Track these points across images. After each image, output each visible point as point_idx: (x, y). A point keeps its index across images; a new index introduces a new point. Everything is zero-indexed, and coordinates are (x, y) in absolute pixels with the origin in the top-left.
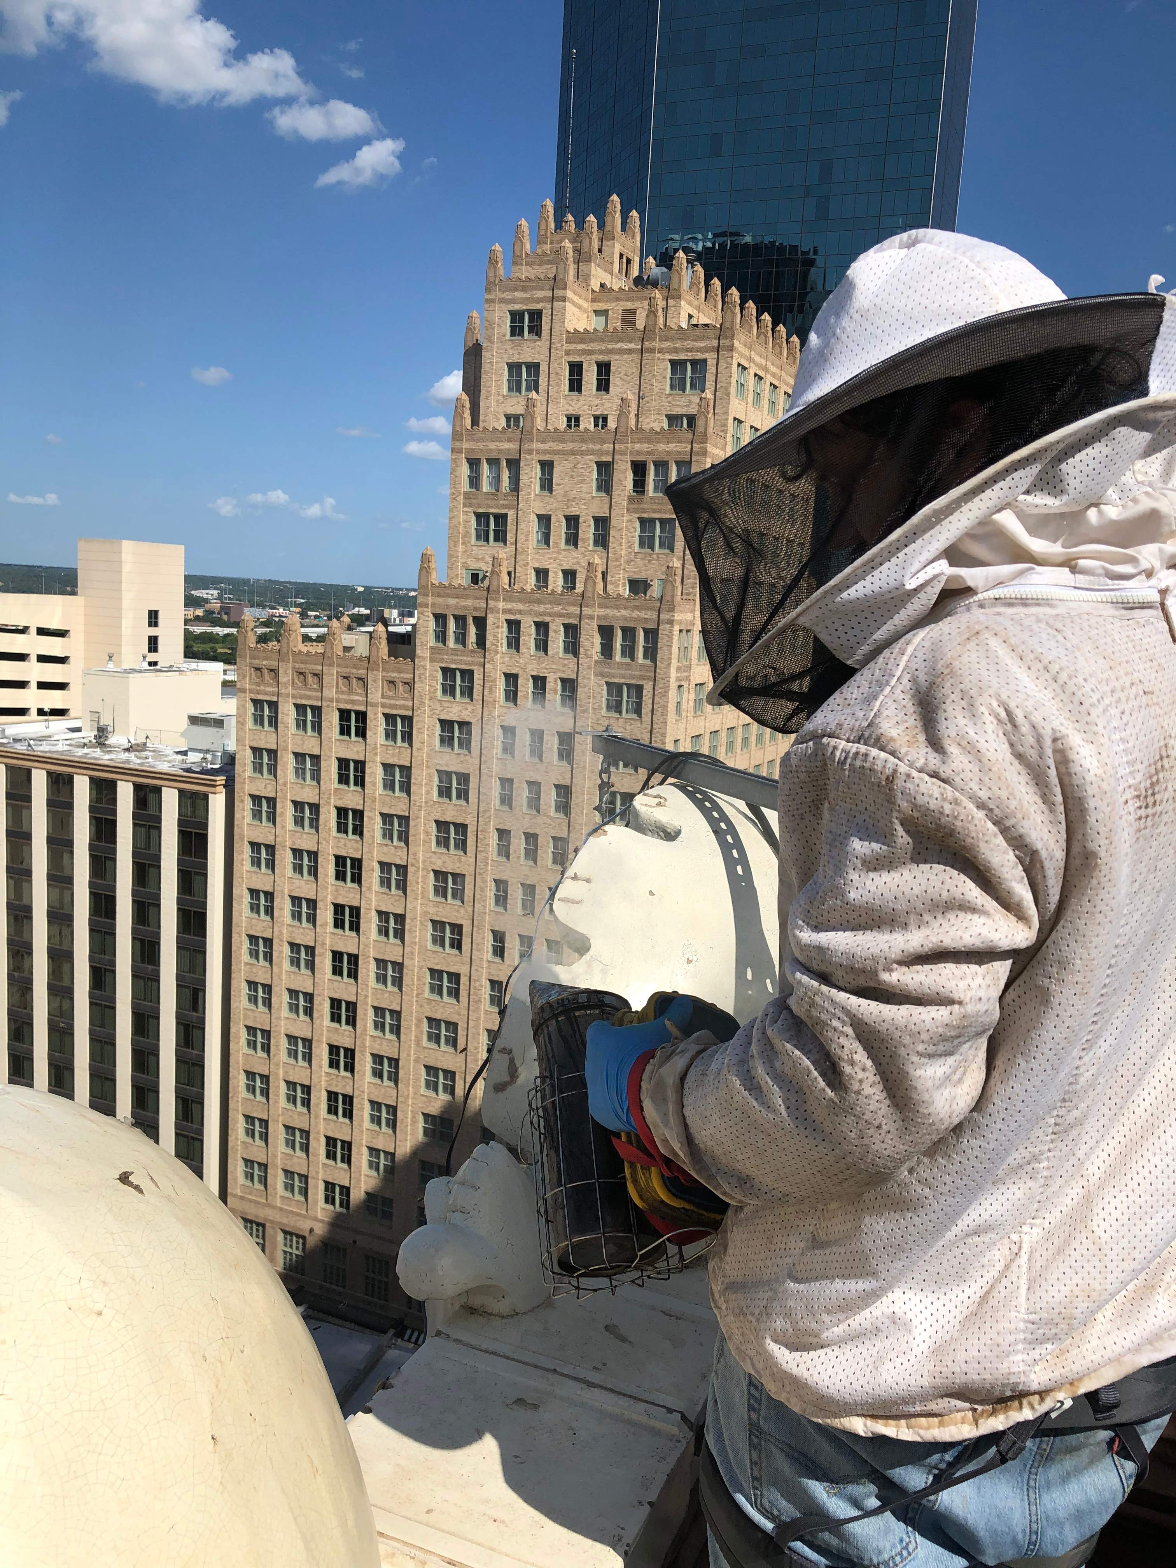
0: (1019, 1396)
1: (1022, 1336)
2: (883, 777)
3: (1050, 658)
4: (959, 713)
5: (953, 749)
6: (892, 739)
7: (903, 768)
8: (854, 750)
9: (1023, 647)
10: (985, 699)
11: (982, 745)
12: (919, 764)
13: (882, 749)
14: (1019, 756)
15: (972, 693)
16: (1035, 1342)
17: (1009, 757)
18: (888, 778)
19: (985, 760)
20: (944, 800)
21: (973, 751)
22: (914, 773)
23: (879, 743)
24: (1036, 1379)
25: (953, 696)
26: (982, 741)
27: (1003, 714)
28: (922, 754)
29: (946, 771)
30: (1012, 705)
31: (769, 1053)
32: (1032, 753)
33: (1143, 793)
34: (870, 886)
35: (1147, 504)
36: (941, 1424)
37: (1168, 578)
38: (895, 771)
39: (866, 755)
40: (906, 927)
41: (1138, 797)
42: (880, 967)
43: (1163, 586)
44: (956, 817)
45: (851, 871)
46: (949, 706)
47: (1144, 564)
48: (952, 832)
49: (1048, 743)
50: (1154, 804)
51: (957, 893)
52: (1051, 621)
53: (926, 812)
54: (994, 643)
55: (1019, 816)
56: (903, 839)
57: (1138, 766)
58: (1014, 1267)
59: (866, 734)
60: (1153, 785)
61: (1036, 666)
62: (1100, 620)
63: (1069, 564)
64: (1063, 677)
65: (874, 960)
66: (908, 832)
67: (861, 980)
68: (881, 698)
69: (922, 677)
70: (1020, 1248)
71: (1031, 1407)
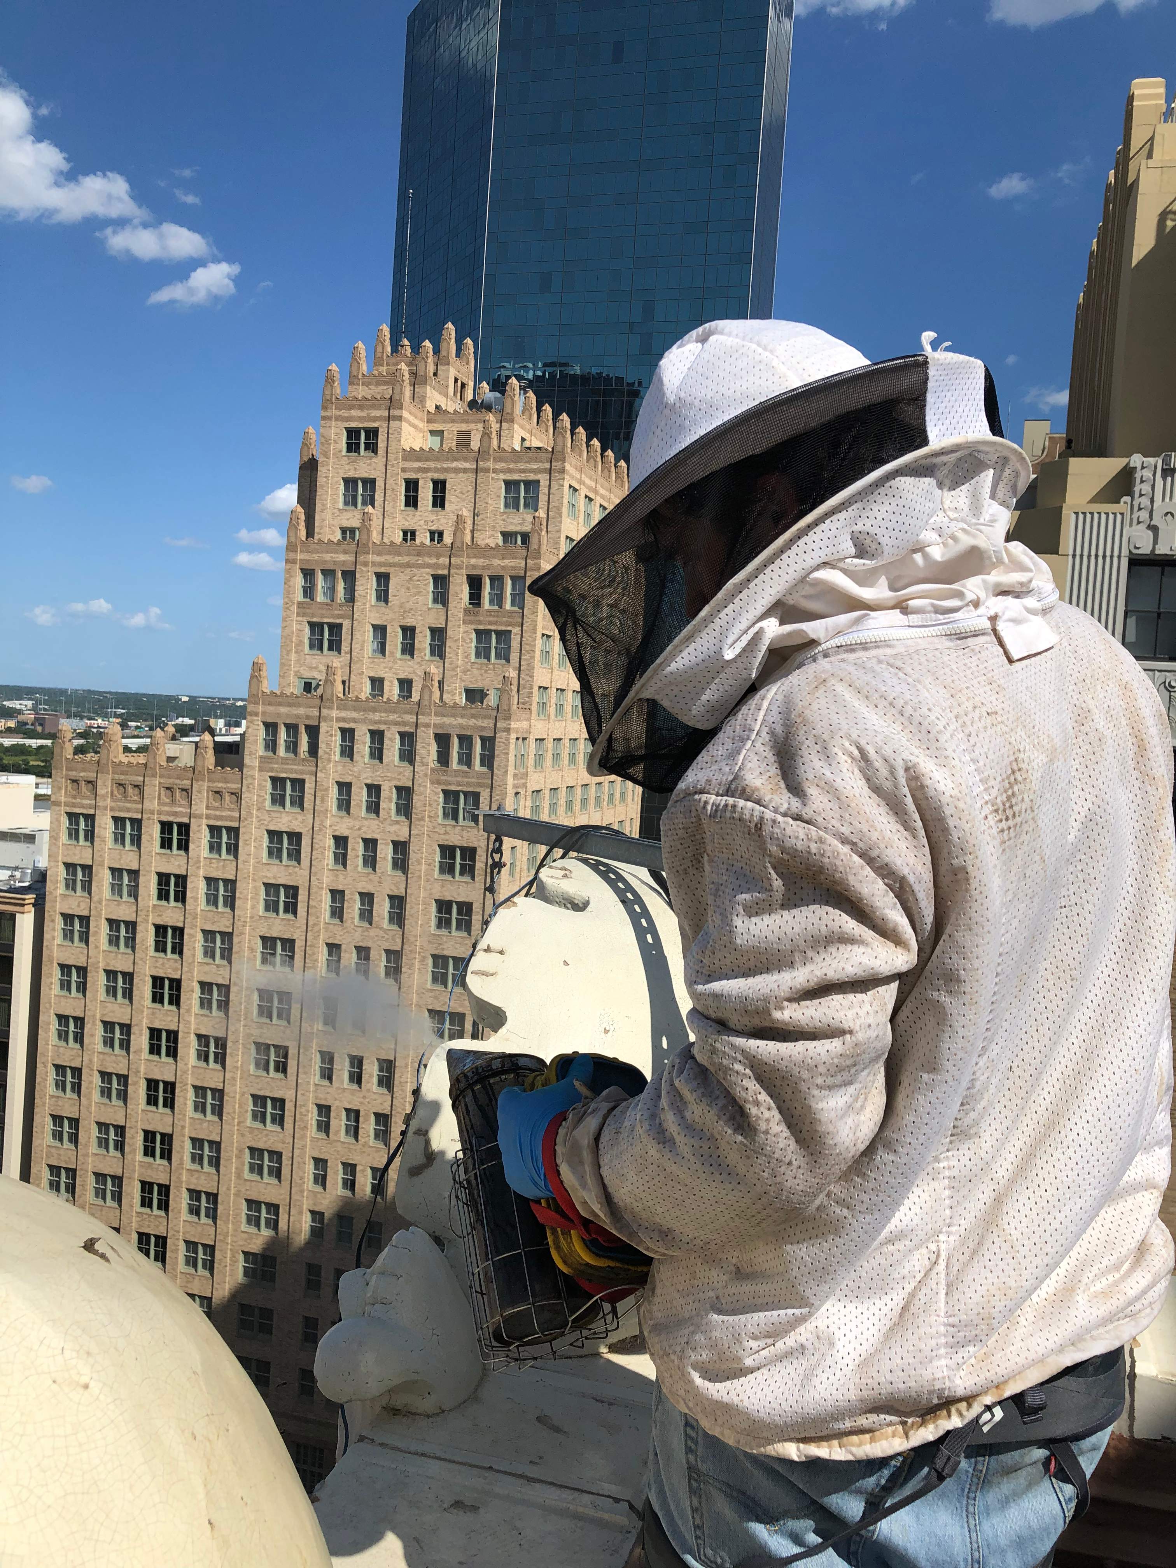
0: (946, 1404)
1: (943, 1340)
2: (752, 825)
3: (894, 695)
4: (814, 757)
5: (812, 791)
6: (757, 789)
7: (769, 815)
8: (723, 803)
9: (868, 688)
10: (837, 741)
11: (839, 784)
12: (782, 810)
13: (748, 799)
14: (876, 790)
15: (825, 736)
16: (956, 1345)
17: (866, 791)
18: (756, 825)
19: (843, 798)
20: (809, 840)
21: (831, 790)
22: (780, 818)
23: (745, 794)
24: (961, 1384)
25: (807, 743)
26: (839, 780)
27: (856, 753)
28: (784, 800)
29: (807, 813)
30: (863, 742)
31: (679, 1104)
32: (887, 785)
33: (1002, 807)
34: (754, 930)
35: (966, 541)
36: (872, 1440)
37: (996, 605)
38: (762, 818)
39: (734, 806)
40: (792, 965)
41: (996, 811)
42: (772, 1006)
43: (992, 613)
44: (823, 855)
45: (735, 918)
46: (805, 752)
47: (970, 596)
48: (821, 869)
49: (901, 773)
50: (1014, 815)
51: (835, 927)
52: (892, 661)
53: (794, 853)
54: (840, 688)
55: (882, 846)
56: (777, 883)
57: (992, 782)
58: (933, 1274)
59: (733, 787)
60: (1009, 798)
61: (882, 703)
62: (937, 653)
63: (902, 607)
64: (909, 710)
65: (766, 1000)
66: (780, 875)
67: (756, 1022)
68: (744, 752)
69: (779, 729)
70: (938, 1256)
71: (960, 1414)
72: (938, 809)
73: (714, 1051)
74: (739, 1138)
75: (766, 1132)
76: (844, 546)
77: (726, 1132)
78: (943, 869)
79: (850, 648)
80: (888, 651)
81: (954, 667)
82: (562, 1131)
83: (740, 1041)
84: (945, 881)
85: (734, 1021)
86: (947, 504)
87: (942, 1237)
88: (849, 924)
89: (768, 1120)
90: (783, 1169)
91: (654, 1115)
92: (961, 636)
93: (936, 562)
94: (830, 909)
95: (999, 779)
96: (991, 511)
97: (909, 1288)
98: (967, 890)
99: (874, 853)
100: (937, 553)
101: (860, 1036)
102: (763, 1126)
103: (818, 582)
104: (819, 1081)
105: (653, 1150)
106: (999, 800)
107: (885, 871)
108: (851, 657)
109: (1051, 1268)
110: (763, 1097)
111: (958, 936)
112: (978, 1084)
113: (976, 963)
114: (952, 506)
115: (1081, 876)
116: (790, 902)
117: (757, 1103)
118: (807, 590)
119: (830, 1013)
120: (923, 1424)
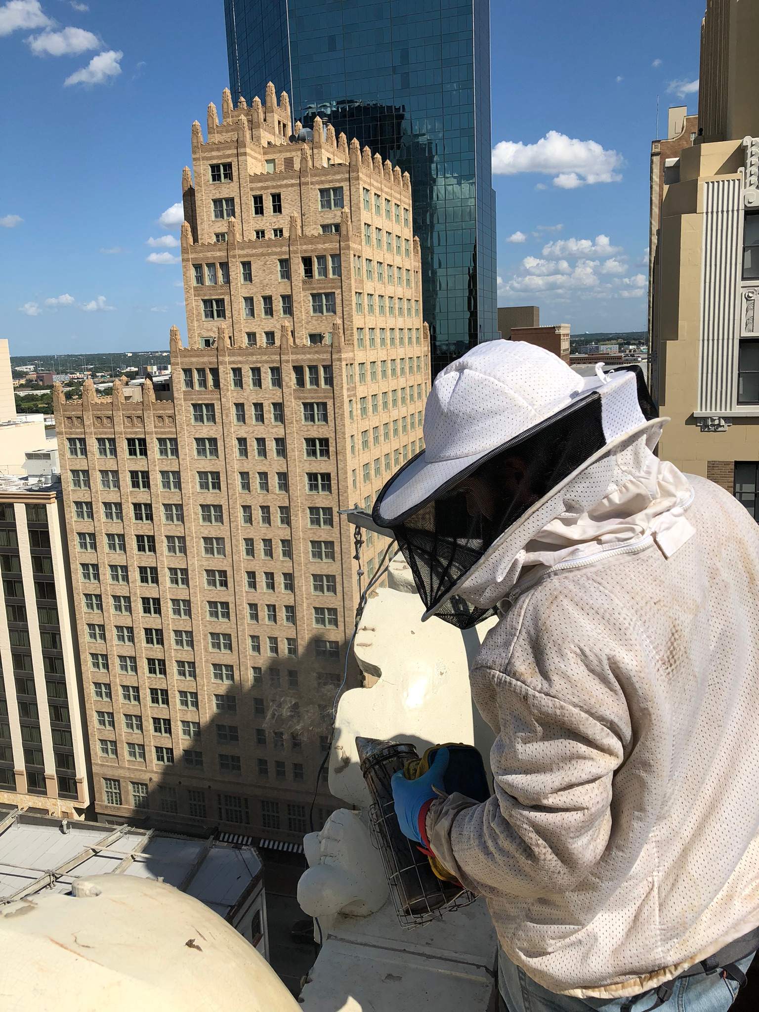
0: (662, 969)
1: (659, 938)
2: (522, 697)
3: (598, 606)
4: (554, 655)
5: (555, 678)
6: (522, 673)
7: (531, 692)
8: (503, 679)
9: (582, 602)
10: (566, 645)
11: (570, 673)
12: (538, 688)
13: (517, 680)
14: (592, 671)
15: (559, 642)
16: (666, 939)
17: (586, 672)
18: (524, 697)
19: (573, 681)
20: (555, 708)
21: (565, 676)
22: (537, 694)
23: (514, 675)
24: (671, 958)
25: (549, 644)
26: (569, 670)
27: (578, 651)
28: (537, 681)
29: (553, 692)
30: (582, 645)
31: (495, 839)
32: (598, 669)
33: (667, 660)
34: (529, 751)
35: (634, 490)
36: (623, 987)
37: (655, 524)
38: (527, 694)
39: (510, 683)
40: (551, 770)
41: (664, 664)
42: (542, 798)
43: (653, 530)
44: (564, 716)
45: (517, 745)
46: (548, 651)
47: (638, 529)
48: (564, 723)
49: (605, 663)
50: (675, 662)
51: (574, 751)
52: (595, 578)
53: (548, 715)
54: (566, 602)
55: (598, 706)
56: (539, 729)
57: (660, 647)
58: (651, 897)
59: (508, 669)
60: (671, 652)
61: (591, 612)
62: (622, 567)
63: (597, 539)
64: (607, 616)
65: (538, 794)
66: (541, 724)
67: (534, 803)
68: (513, 644)
69: (532, 632)
70: (653, 885)
71: (671, 973)
72: (629, 678)
73: (511, 816)
74: (530, 862)
75: (544, 859)
77: (521, 858)
78: (635, 707)
79: (570, 570)
80: (593, 569)
81: (632, 576)
82: (428, 822)
83: (526, 813)
84: (638, 714)
85: (521, 799)
86: (620, 461)
87: (655, 873)
88: (583, 748)
91: (481, 836)
92: (635, 553)
93: (616, 504)
94: (571, 741)
95: (664, 643)
96: (647, 462)
97: (638, 904)
98: (651, 721)
99: (593, 711)
100: (616, 498)
101: (593, 810)
102: (542, 857)
103: (545, 531)
104: (571, 834)
105: (482, 856)
106: (665, 657)
107: (601, 719)
108: (570, 575)
110: (541, 842)
111: (648, 743)
112: (668, 795)
114: (622, 462)
116: (547, 737)
117: (537, 845)
118: (540, 534)
119: (575, 799)
120: (651, 978)
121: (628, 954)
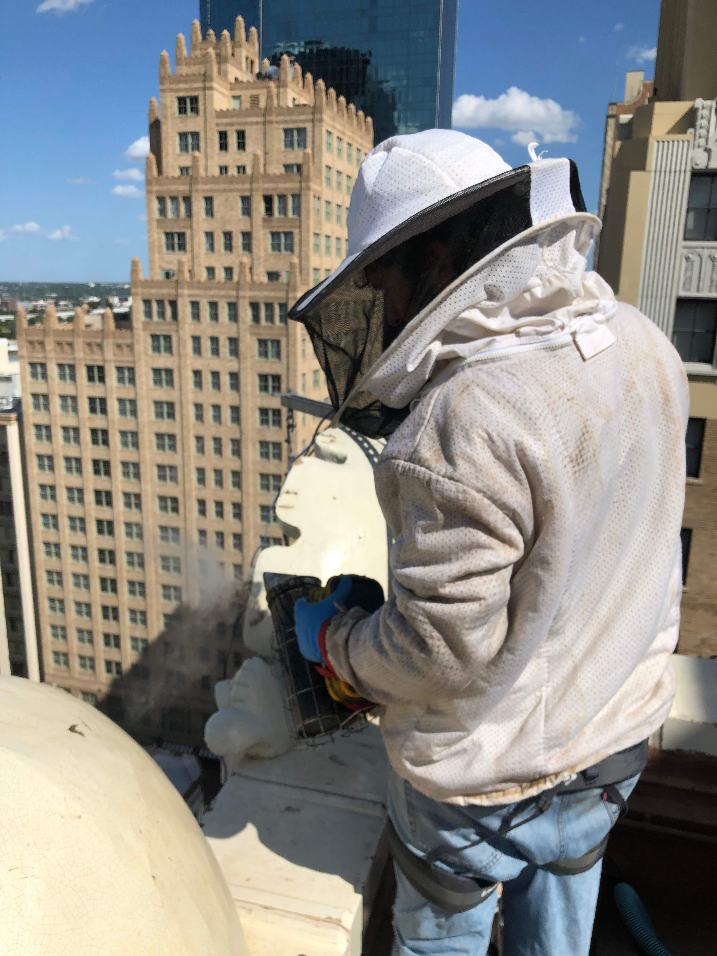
0: (543, 777)
1: (542, 746)
2: (425, 482)
3: (510, 394)
4: (461, 440)
5: (460, 462)
6: (427, 460)
7: (434, 476)
8: (408, 467)
9: (494, 390)
10: (475, 429)
11: (475, 457)
12: (443, 473)
13: (422, 466)
14: (498, 458)
15: (468, 427)
16: (549, 748)
17: (492, 459)
18: (427, 482)
19: (478, 466)
20: (458, 492)
21: (470, 461)
22: (441, 479)
23: (420, 462)
24: (552, 767)
25: (457, 430)
26: (475, 455)
27: (486, 436)
28: (443, 466)
29: (457, 475)
30: (490, 430)
31: (389, 634)
32: (504, 455)
33: (575, 458)
34: (428, 541)
35: (557, 284)
36: (504, 795)
37: (576, 324)
38: (430, 479)
39: (414, 470)
40: (450, 560)
41: (572, 461)
42: (439, 586)
43: (573, 330)
44: (466, 501)
45: (417, 534)
46: (455, 436)
47: (558, 323)
48: (465, 509)
49: (513, 449)
50: (583, 461)
51: (474, 539)
52: (509, 370)
53: (450, 500)
54: (477, 391)
55: (501, 493)
56: (440, 516)
57: (569, 444)
58: (538, 710)
59: (413, 457)
60: (580, 452)
61: (503, 401)
62: (538, 362)
63: (515, 331)
64: (518, 405)
65: (435, 582)
66: (442, 511)
67: (431, 593)
68: (420, 433)
69: (441, 419)
70: (541, 699)
71: (551, 781)
72: (535, 468)
73: (407, 608)
74: (423, 655)
75: (438, 653)
76: (479, 295)
77: (415, 652)
78: (539, 500)
79: (484, 362)
80: (508, 362)
81: (548, 371)
82: (327, 636)
83: (422, 604)
84: (540, 507)
85: (418, 591)
86: (546, 256)
87: (544, 688)
88: (482, 537)
89: (438, 647)
90: (448, 670)
91: (376, 636)
92: (552, 349)
93: (538, 299)
94: (472, 530)
95: (574, 441)
96: (574, 260)
97: (525, 716)
98: (553, 514)
99: (497, 497)
100: (539, 292)
101: (490, 601)
102: (436, 650)
103: (464, 319)
104: (467, 626)
105: (376, 656)
106: (574, 455)
107: (504, 507)
108: (485, 367)
109: (602, 705)
110: (435, 634)
111: (547, 539)
112: (563, 608)
113: (558, 553)
114: (550, 257)
115: (626, 484)
116: (448, 525)
117: (432, 637)
118: (458, 324)
119: (472, 589)
120: (531, 786)
121: (510, 760)
